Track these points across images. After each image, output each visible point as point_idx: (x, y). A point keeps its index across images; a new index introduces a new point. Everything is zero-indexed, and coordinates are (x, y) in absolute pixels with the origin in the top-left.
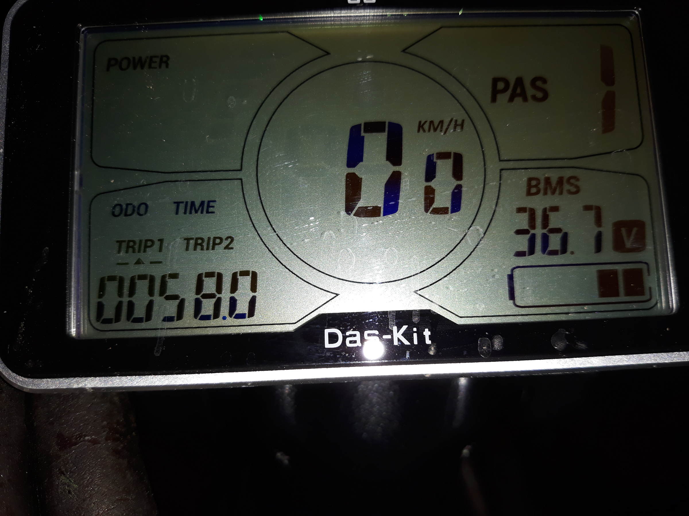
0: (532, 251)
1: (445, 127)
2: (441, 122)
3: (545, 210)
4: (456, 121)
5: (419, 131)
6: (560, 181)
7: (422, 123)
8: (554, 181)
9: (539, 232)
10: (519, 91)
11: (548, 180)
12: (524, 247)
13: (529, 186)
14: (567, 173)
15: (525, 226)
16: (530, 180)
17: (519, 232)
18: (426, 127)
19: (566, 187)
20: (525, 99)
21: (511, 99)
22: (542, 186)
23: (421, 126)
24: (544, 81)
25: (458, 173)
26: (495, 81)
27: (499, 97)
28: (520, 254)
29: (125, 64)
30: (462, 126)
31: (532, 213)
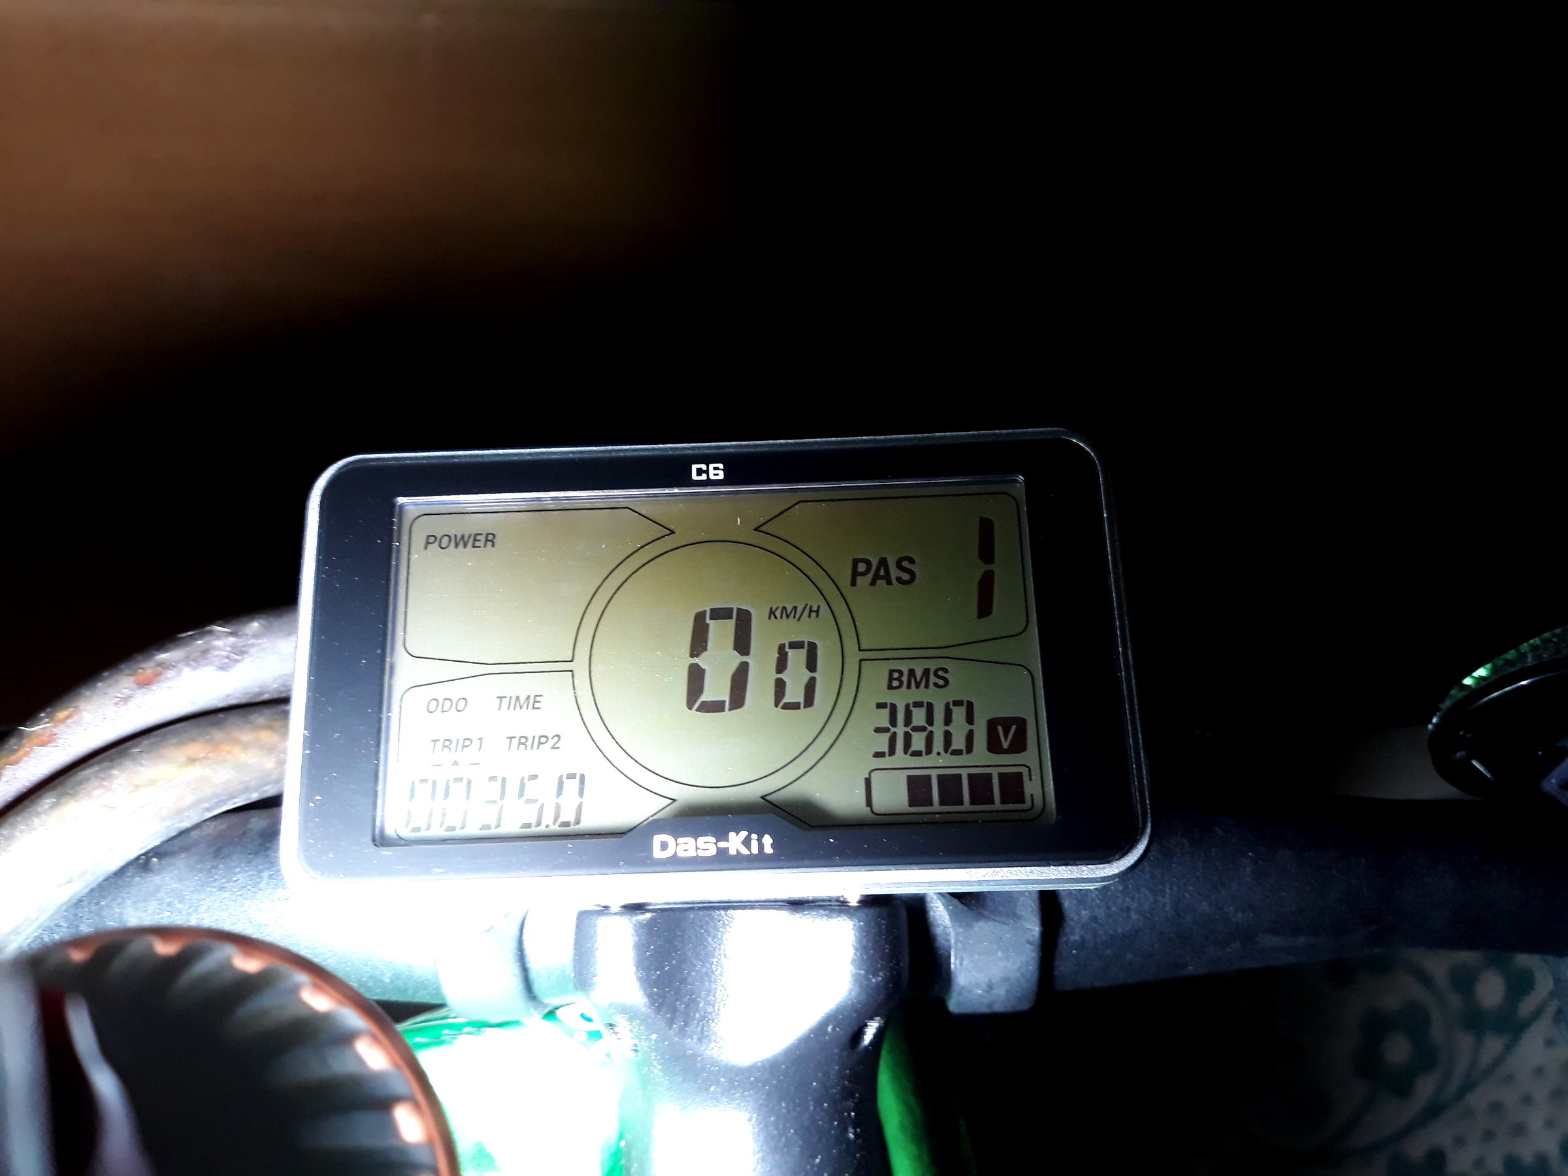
0: (892, 751)
1: (797, 616)
2: (795, 608)
3: (907, 706)
4: (811, 607)
5: (770, 618)
6: (926, 672)
7: (774, 609)
8: (919, 675)
9: (900, 730)
10: (882, 573)
11: (912, 673)
12: (885, 748)
13: (891, 679)
14: (933, 665)
15: (886, 724)
16: (891, 672)
17: (878, 730)
18: (778, 614)
19: (933, 679)
20: (889, 583)
21: (873, 583)
22: (905, 679)
23: (772, 613)
24: (912, 561)
25: (811, 665)
26: (855, 563)
27: (859, 579)
28: (879, 755)
29: (445, 541)
30: (817, 612)
31: (894, 709)
